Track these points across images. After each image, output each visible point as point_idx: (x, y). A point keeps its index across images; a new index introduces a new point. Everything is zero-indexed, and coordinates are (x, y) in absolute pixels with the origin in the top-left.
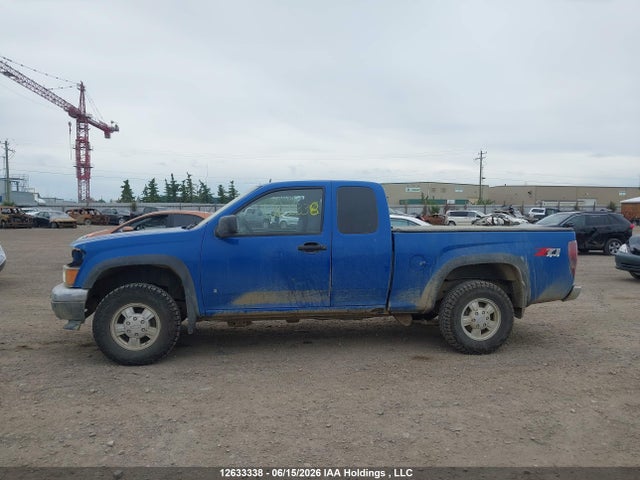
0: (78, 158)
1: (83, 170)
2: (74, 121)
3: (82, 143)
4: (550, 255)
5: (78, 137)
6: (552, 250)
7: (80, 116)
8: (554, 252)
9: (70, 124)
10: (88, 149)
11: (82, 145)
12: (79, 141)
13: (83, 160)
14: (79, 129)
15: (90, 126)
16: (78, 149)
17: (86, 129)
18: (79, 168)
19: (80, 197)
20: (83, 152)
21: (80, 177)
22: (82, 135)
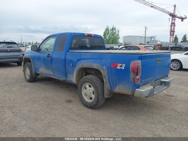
0: (171, 29)
1: (172, 33)
2: (171, 17)
3: (173, 24)
4: (118, 67)
5: (172, 22)
6: (120, 65)
7: (173, 16)
8: (121, 66)
9: (169, 19)
10: (174, 26)
11: (173, 25)
12: (172, 23)
13: (173, 29)
14: (172, 20)
15: (176, 18)
16: (171, 26)
17: (175, 20)
18: (171, 32)
19: (170, 41)
20: (173, 27)
21: (171, 35)
22: (173, 22)
